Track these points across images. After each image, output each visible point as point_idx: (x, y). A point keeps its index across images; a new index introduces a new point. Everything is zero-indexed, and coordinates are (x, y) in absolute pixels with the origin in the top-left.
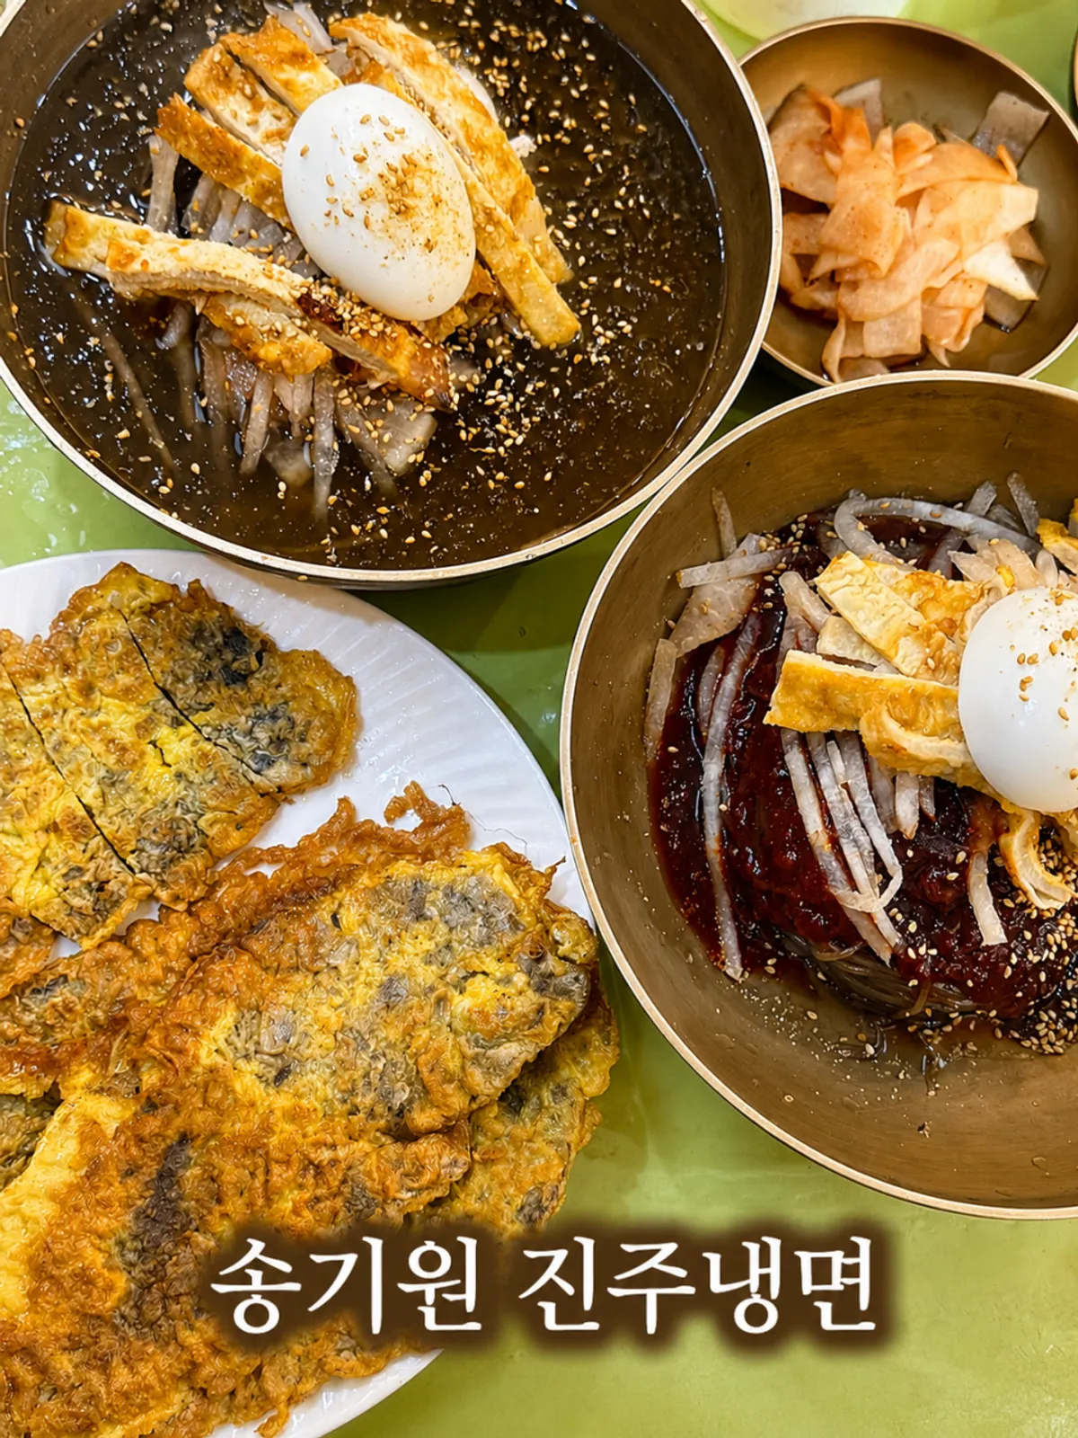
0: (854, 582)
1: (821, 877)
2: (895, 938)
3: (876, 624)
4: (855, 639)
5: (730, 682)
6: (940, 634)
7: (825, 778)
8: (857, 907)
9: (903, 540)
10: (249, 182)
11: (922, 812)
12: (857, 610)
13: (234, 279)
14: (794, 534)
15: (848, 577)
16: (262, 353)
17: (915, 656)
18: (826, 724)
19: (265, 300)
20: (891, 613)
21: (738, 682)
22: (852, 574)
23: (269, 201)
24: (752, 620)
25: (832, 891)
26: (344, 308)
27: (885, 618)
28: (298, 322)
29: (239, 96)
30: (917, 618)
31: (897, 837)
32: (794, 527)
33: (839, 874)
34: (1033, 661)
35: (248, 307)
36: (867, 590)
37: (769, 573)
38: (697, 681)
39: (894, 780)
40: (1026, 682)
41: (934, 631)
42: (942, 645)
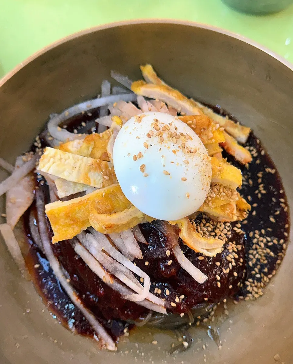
0: (56, 160)
3: (75, 173)
4: (71, 185)
6: (104, 162)
9: (83, 124)
14: (37, 147)
15: (52, 160)
17: (99, 178)
20: (78, 165)
22: (53, 157)
25: (125, 298)
27: (77, 169)
32: (36, 144)
40: (142, 168)
41: (100, 162)
42: (106, 167)
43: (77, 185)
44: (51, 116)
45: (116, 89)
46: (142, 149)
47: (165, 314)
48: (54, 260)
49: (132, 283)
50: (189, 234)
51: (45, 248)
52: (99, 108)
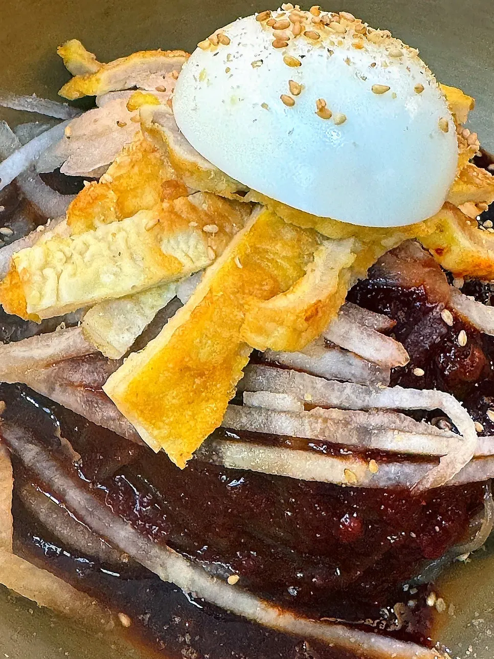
0: (59, 267)
1: (400, 493)
3: (127, 266)
4: (129, 305)
5: (76, 497)
7: (284, 426)
8: (459, 467)
11: (386, 332)
12: (96, 282)
15: (48, 272)
17: (192, 242)
20: (122, 247)
21: (82, 486)
22: (46, 264)
25: (421, 488)
27: (125, 255)
30: (144, 219)
31: (399, 378)
33: (408, 468)
34: (297, 89)
36: (76, 257)
38: (50, 537)
39: (329, 345)
40: (323, 111)
42: (193, 208)
43: (143, 298)
45: (24, 130)
46: (291, 73)
48: (163, 555)
51: (122, 546)
52: (14, 182)
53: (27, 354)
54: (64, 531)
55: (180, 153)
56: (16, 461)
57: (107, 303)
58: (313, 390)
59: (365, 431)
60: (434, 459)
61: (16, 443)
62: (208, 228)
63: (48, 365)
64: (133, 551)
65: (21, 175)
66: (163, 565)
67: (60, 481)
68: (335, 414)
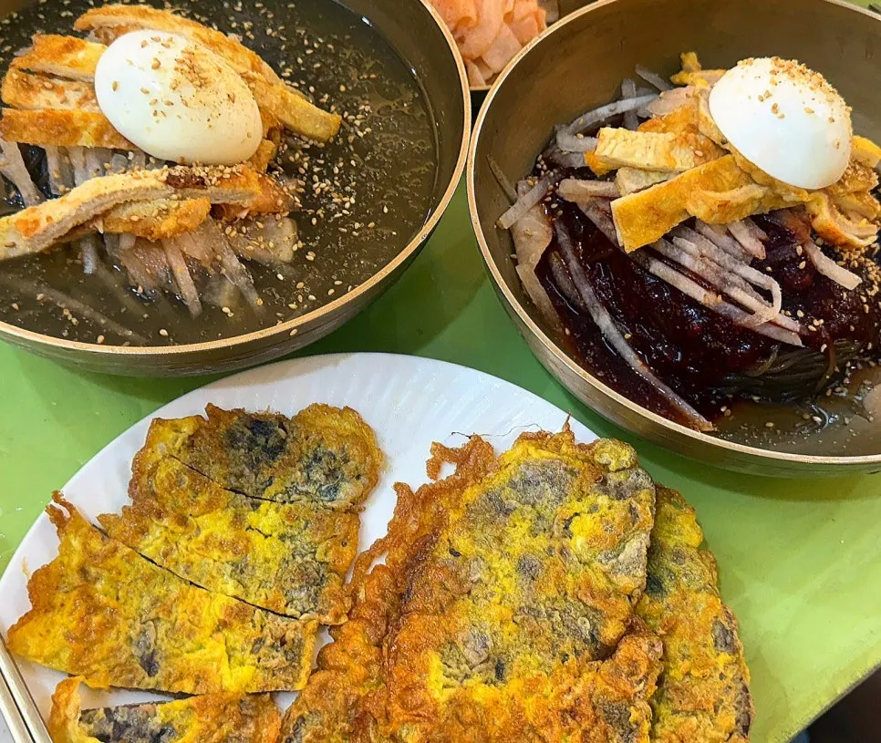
1: (728, 319)
2: (796, 326)
3: (650, 154)
4: (643, 174)
5: (574, 265)
6: (692, 136)
7: (686, 261)
10: (85, 133)
11: (760, 239)
12: (633, 154)
13: (115, 192)
14: (542, 169)
15: (613, 142)
16: (164, 229)
17: (687, 156)
18: (665, 228)
19: (143, 196)
20: (653, 144)
21: (579, 262)
22: (614, 138)
23: (106, 138)
24: (557, 226)
25: (739, 323)
26: (199, 171)
27: (652, 149)
28: (174, 196)
29: (44, 92)
30: (670, 136)
31: (756, 264)
32: (539, 166)
33: (737, 311)
34: (768, 95)
35: (135, 208)
36: (629, 141)
37: (546, 196)
39: (729, 234)
40: (775, 108)
41: (686, 136)
42: (696, 141)
43: (651, 174)
44: (557, 127)
45: (642, 90)
46: (770, 87)
47: (798, 347)
48: (601, 310)
49: (750, 300)
50: (832, 213)
51: (584, 295)
52: (623, 114)
53: (585, 186)
54: (561, 278)
55: (703, 110)
56: (555, 239)
57: (633, 168)
58: (709, 249)
59: (724, 280)
60: (751, 312)
61: (558, 230)
62: (697, 152)
63: (591, 196)
64: (587, 301)
65: (628, 112)
66: (598, 315)
67: (570, 255)
68: (713, 265)
